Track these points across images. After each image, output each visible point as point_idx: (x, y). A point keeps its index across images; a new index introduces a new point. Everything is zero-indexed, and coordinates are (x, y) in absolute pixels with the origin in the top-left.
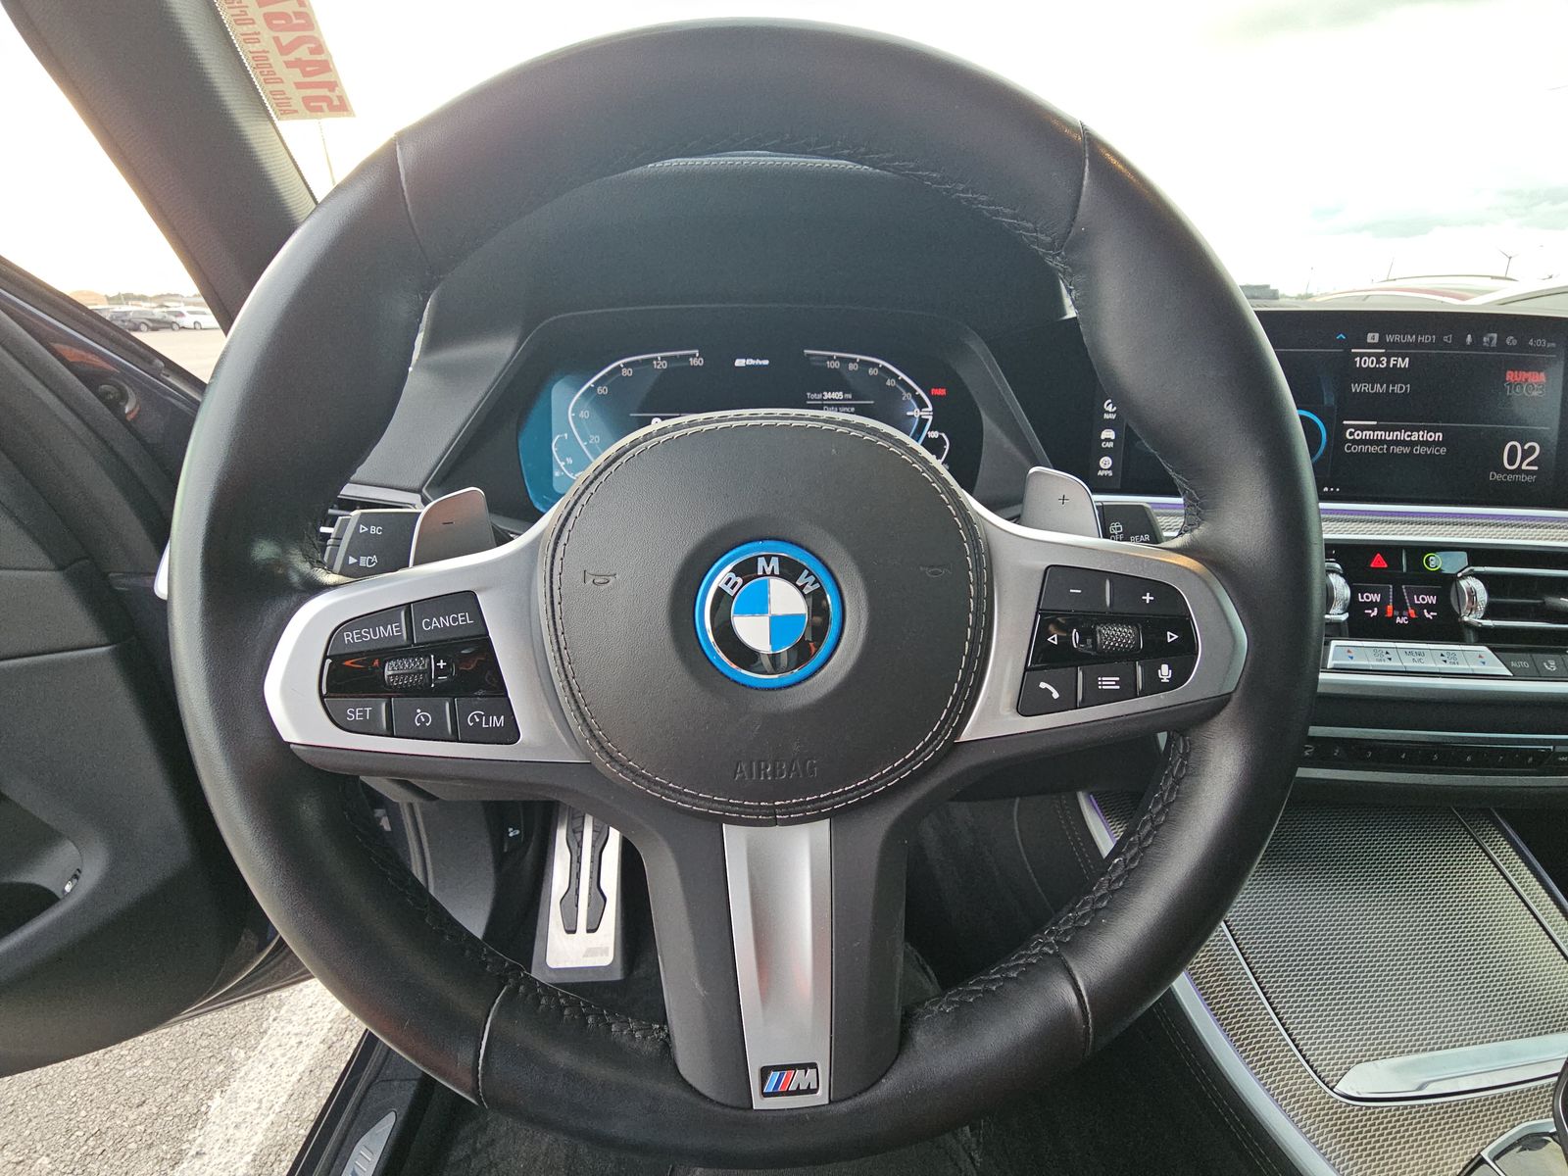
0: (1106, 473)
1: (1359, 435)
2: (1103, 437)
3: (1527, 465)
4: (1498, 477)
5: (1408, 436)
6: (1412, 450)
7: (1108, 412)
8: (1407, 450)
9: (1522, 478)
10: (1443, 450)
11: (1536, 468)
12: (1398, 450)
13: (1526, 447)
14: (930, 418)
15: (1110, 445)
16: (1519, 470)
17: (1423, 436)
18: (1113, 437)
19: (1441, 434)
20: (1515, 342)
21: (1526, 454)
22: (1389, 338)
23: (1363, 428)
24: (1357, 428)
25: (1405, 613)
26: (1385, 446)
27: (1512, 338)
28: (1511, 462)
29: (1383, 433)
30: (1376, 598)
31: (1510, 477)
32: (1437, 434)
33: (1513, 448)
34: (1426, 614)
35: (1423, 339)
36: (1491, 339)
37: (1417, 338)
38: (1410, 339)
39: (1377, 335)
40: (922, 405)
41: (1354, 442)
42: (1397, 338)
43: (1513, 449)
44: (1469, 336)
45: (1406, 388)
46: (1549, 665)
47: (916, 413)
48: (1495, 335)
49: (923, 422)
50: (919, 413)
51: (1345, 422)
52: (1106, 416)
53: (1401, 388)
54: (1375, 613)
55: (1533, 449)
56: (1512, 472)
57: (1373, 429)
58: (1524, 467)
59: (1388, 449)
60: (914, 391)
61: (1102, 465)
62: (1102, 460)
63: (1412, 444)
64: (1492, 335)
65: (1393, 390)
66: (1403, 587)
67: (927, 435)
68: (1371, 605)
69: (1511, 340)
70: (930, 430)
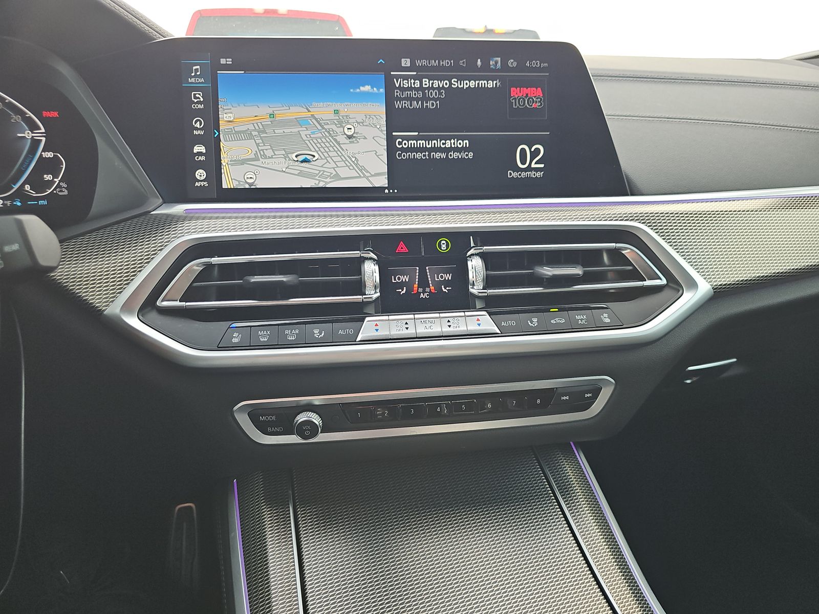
0: (202, 184)
1: (406, 144)
2: (195, 151)
3: (535, 163)
4: (515, 175)
5: (443, 144)
6: (447, 156)
7: (197, 129)
8: (444, 156)
9: (532, 174)
10: (471, 155)
11: (542, 166)
12: (438, 155)
13: (533, 150)
14: (44, 139)
15: (202, 158)
16: (529, 168)
17: (454, 144)
18: (204, 151)
19: (467, 142)
20: (515, 64)
21: (535, 154)
22: (418, 63)
23: (408, 138)
24: (404, 138)
25: (427, 289)
26: (427, 153)
27: (512, 61)
28: (523, 161)
29: (424, 142)
30: (405, 278)
31: (524, 174)
32: (465, 142)
33: (523, 150)
34: (443, 289)
35: (445, 63)
36: (496, 62)
37: (439, 63)
38: (434, 63)
39: (409, 60)
40: (33, 127)
41: (402, 149)
42: (425, 62)
43: (523, 152)
44: (479, 60)
45: (437, 104)
46: (532, 322)
47: (28, 134)
48: (499, 59)
49: (35, 143)
50: (31, 135)
51: (394, 134)
52: (195, 132)
53: (433, 104)
54: (404, 291)
55: (538, 150)
56: (525, 170)
57: (416, 138)
58: (533, 165)
59: (429, 155)
60: (22, 114)
61: (198, 177)
62: (197, 172)
63: (447, 150)
64: (497, 59)
65: (427, 106)
66: (427, 268)
67: (41, 155)
68: (401, 285)
69: (512, 63)
70: (44, 151)
